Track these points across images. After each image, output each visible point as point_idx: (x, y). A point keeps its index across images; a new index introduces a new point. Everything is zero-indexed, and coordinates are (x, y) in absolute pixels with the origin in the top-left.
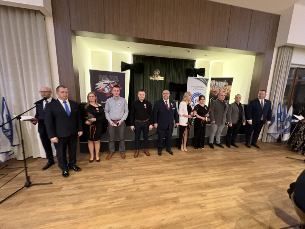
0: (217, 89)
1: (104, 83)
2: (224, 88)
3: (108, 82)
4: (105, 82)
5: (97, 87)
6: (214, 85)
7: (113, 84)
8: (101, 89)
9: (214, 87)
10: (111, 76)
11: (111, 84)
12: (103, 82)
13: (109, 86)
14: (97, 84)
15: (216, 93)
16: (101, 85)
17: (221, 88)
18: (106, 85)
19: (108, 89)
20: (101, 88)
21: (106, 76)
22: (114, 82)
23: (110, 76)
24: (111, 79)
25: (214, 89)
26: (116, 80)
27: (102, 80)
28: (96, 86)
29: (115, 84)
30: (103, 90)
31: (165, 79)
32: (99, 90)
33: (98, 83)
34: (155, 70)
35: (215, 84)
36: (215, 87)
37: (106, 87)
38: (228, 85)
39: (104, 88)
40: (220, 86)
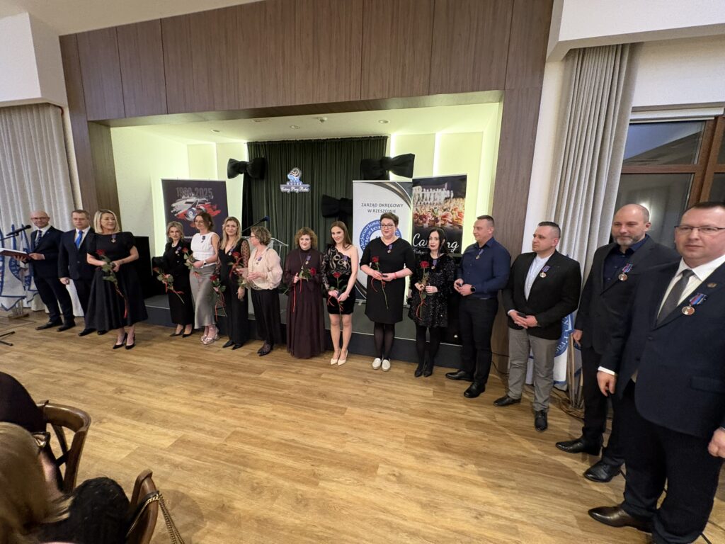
0: (427, 210)
1: (187, 203)
2: (445, 208)
3: (193, 199)
4: (188, 200)
5: (174, 210)
6: (419, 200)
7: (203, 203)
8: (181, 214)
9: (419, 203)
10: (199, 188)
11: (199, 203)
12: (185, 201)
13: (195, 207)
14: (174, 205)
15: (425, 222)
16: (181, 206)
17: (437, 206)
18: (190, 205)
19: (194, 212)
20: (181, 212)
21: (190, 188)
22: (205, 199)
23: (196, 189)
24: (199, 194)
25: (419, 209)
26: (207, 195)
27: (183, 197)
28: (172, 208)
29: (206, 203)
30: (186, 215)
31: (312, 188)
32: (178, 216)
33: (175, 202)
34: (291, 170)
35: (421, 196)
36: (422, 203)
37: (190, 209)
38: (453, 198)
39: (186, 211)
40: (435, 200)
